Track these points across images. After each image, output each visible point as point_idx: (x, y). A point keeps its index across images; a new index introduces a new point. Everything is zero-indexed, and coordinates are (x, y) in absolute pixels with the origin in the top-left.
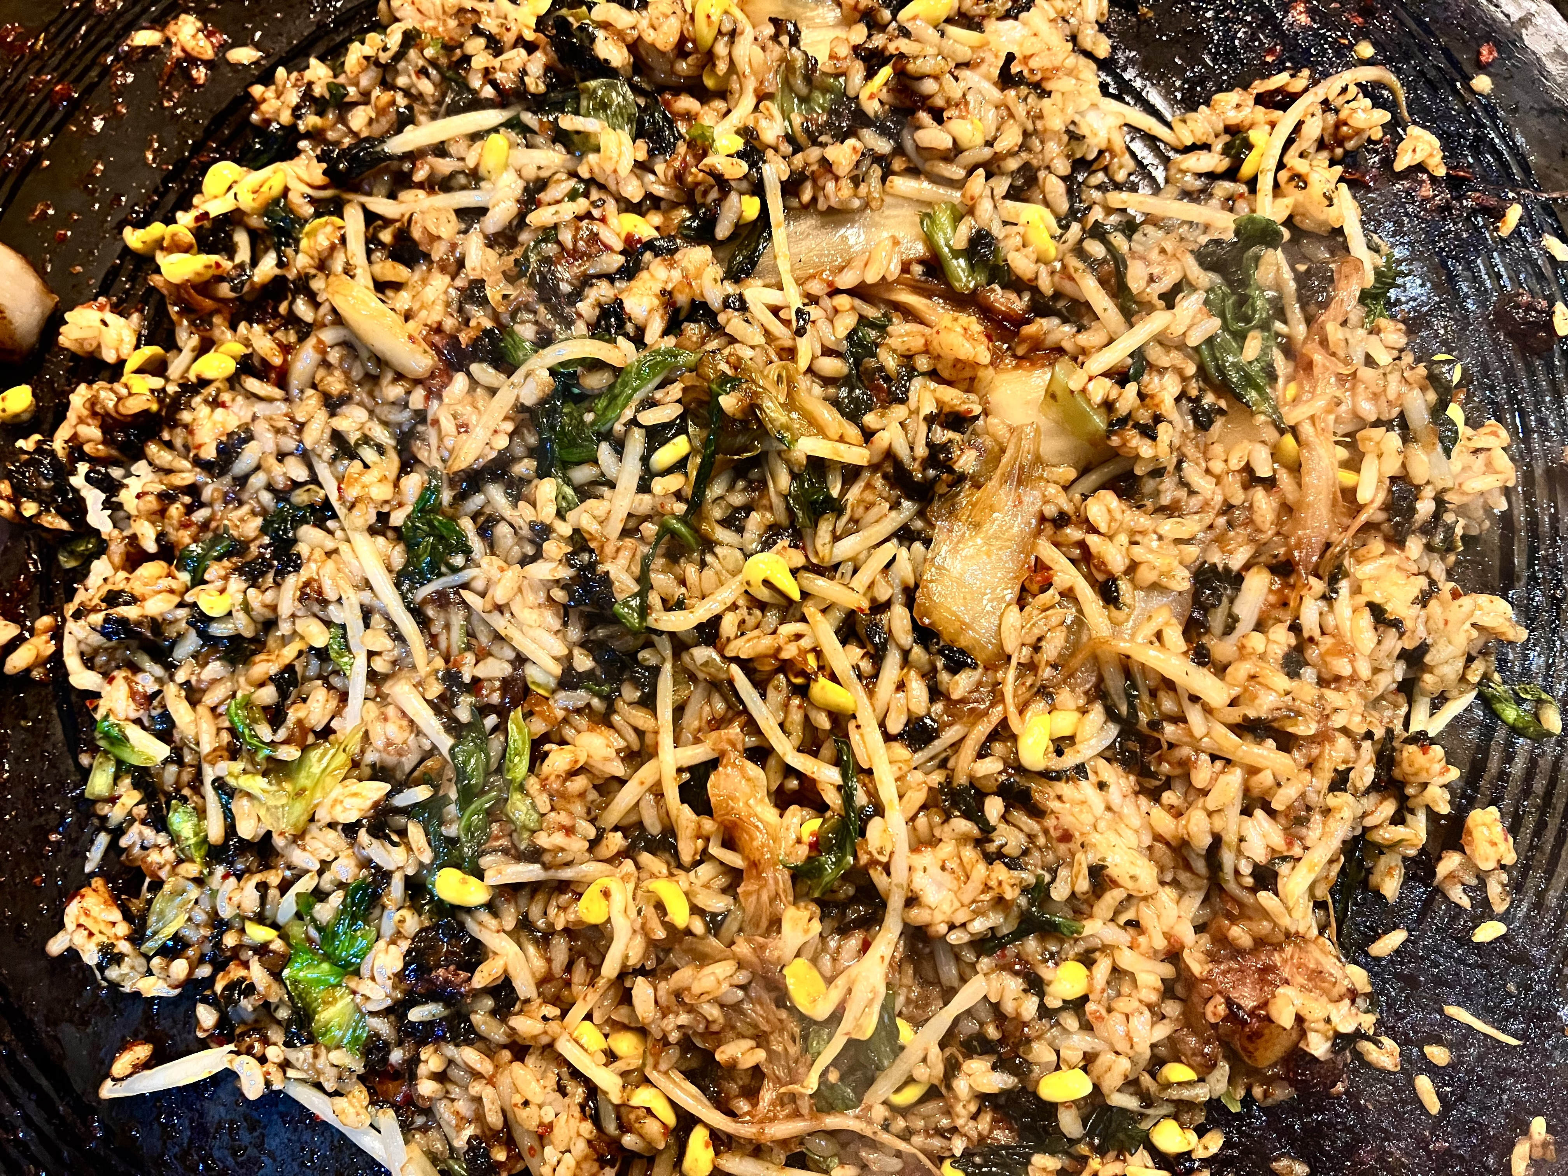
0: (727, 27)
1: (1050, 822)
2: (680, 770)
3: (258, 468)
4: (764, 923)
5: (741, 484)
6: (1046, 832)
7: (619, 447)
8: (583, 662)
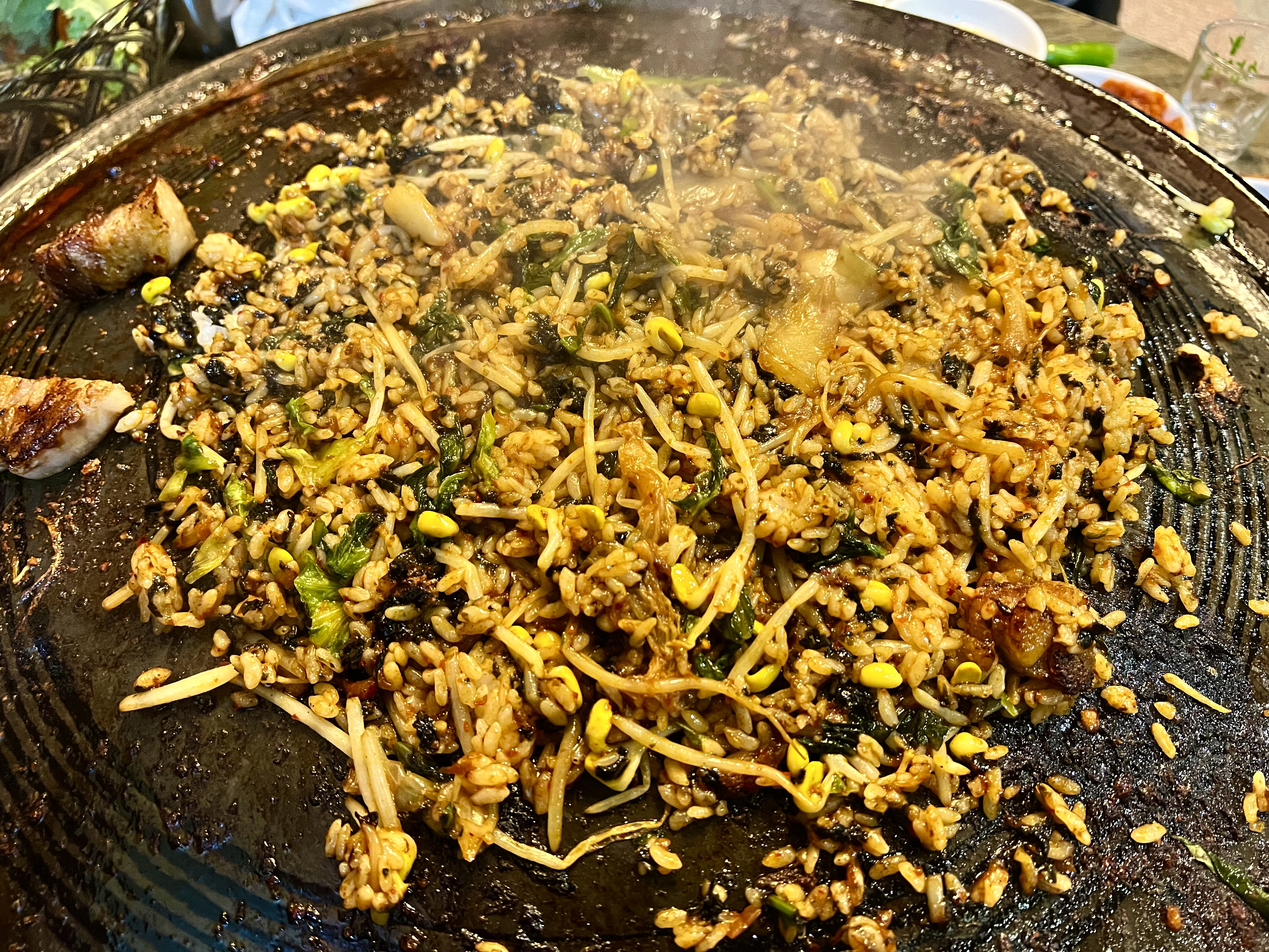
0: (639, 90)
1: (857, 489)
2: (598, 454)
3: (323, 300)
4: (656, 538)
5: (643, 297)
6: (854, 496)
7: (565, 278)
8: (535, 389)
